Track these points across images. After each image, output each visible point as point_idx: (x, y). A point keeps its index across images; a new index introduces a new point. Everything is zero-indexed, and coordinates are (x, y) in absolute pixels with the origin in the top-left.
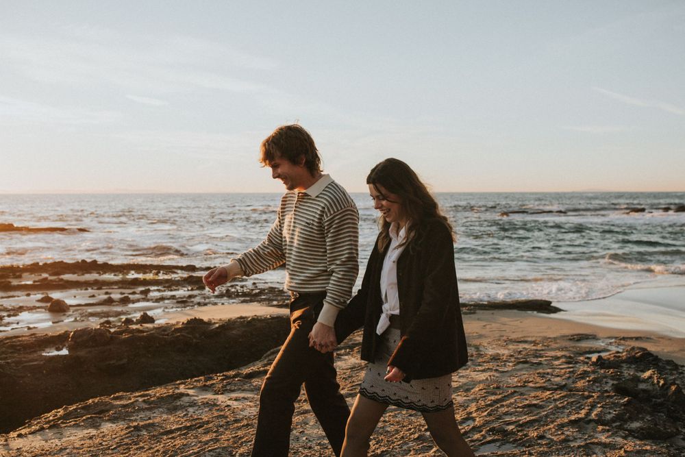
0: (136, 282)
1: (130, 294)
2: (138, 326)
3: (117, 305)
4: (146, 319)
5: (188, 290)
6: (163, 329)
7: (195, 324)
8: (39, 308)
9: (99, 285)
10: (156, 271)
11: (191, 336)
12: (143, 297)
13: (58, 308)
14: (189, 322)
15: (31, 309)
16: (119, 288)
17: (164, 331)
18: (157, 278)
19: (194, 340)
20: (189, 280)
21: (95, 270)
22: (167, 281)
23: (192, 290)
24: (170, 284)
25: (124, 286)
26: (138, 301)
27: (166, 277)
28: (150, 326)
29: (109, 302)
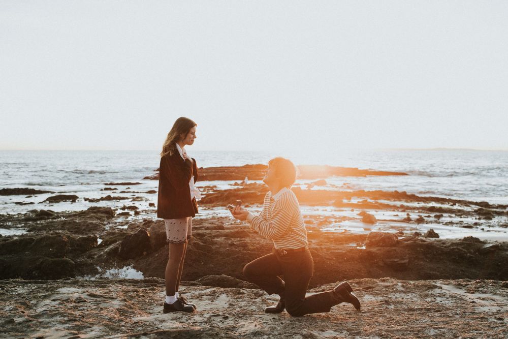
0: (432, 209)
1: (425, 217)
2: (424, 239)
3: (413, 223)
4: (431, 234)
5: (476, 219)
6: (444, 242)
7: (471, 242)
8: (356, 219)
9: (404, 209)
10: (452, 204)
11: (466, 250)
12: (436, 219)
13: (369, 220)
14: (465, 239)
15: (350, 219)
16: (419, 212)
17: (444, 243)
19: (469, 254)
20: (479, 211)
21: (404, 198)
22: (459, 211)
23: (479, 219)
24: (460, 213)
25: (423, 211)
26: (431, 222)
28: (433, 239)
29: (408, 220)
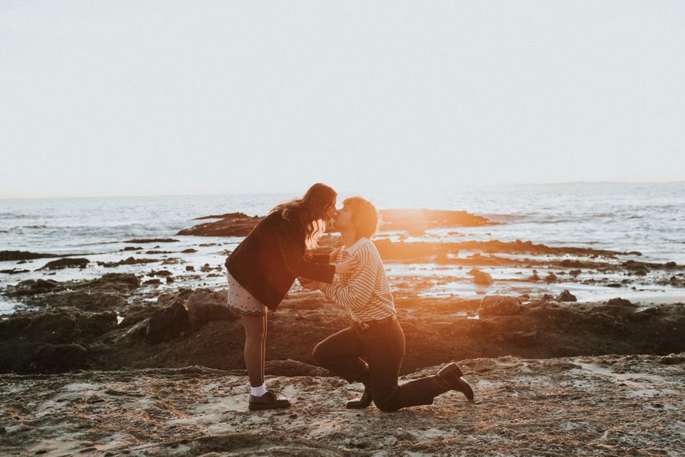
0: (566, 264)
1: (558, 274)
2: (557, 303)
3: (542, 283)
4: (566, 296)
5: (625, 274)
6: (582, 307)
7: (619, 305)
8: (466, 279)
9: (529, 264)
10: (593, 255)
11: (612, 317)
12: (572, 277)
13: (483, 280)
14: (611, 302)
15: (457, 280)
16: (549, 268)
17: (583, 308)
18: (592, 260)
19: (616, 322)
20: (629, 265)
21: (528, 250)
22: (603, 265)
23: (629, 275)
24: (604, 268)
25: (555, 266)
26: (566, 281)
27: (602, 261)
28: (569, 303)
29: (535, 279)
